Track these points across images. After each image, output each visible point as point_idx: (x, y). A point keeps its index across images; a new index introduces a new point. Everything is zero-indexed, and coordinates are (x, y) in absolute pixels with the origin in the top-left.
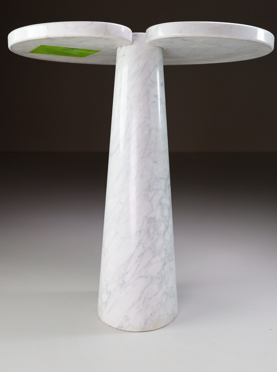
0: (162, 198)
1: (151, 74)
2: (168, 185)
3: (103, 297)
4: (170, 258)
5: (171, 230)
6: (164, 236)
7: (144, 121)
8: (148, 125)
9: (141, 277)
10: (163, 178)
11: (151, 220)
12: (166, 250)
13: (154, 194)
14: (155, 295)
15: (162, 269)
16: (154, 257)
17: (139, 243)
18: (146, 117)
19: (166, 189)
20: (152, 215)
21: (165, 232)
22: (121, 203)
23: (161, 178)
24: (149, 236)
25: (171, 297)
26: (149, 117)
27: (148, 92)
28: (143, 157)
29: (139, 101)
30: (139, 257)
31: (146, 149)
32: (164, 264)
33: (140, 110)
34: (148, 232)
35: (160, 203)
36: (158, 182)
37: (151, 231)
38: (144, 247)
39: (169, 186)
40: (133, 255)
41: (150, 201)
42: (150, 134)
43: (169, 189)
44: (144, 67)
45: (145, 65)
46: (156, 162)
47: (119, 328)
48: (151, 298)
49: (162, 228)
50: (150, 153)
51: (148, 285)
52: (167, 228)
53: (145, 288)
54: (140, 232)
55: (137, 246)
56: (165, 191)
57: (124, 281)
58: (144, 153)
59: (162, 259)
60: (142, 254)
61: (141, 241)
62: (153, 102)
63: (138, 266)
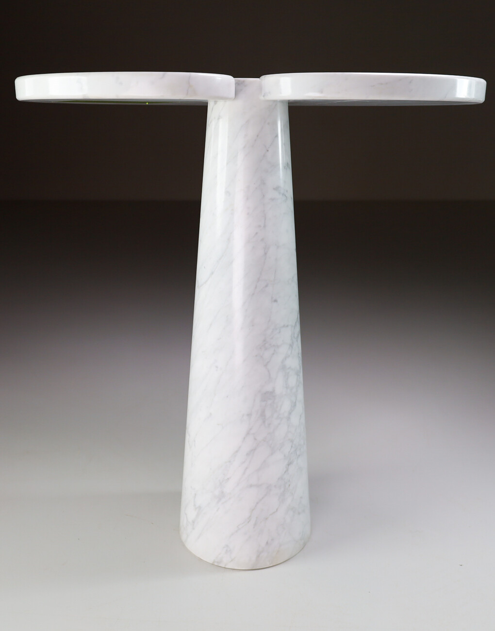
0: (286, 358)
1: (268, 151)
2: (296, 335)
3: (188, 513)
4: (298, 453)
5: (300, 408)
6: (288, 419)
7: (257, 233)
8: (262, 240)
9: (251, 486)
10: (287, 326)
11: (268, 396)
12: (292, 441)
13: (273, 354)
14: (274, 513)
15: (285, 472)
16: (272, 454)
17: (248, 433)
18: (260, 226)
19: (293, 343)
20: (269, 388)
21: (290, 413)
22: (217, 367)
23: (284, 326)
24: (264, 422)
25: (299, 513)
26: (265, 226)
27: (263, 182)
28: (253, 294)
29: (247, 199)
30: (248, 454)
31: (259, 280)
32: (289, 465)
33: (248, 214)
34: (263, 414)
35: (283, 368)
36: (280, 332)
37: (268, 413)
38: (255, 439)
39: (298, 337)
40: (237, 452)
41: (266, 365)
42: (266, 254)
43: (297, 341)
44: (255, 140)
45: (258, 136)
46: (276, 301)
47: (216, 564)
48: (267, 519)
49: (286, 406)
50: (267, 286)
51: (263, 498)
52: (294, 405)
53: (257, 503)
54: (249, 415)
55: (244, 438)
56: (291, 346)
57: (223, 492)
58: (256, 287)
59: (285, 456)
60: (253, 451)
61: (251, 429)
62: (272, 199)
63: (247, 468)
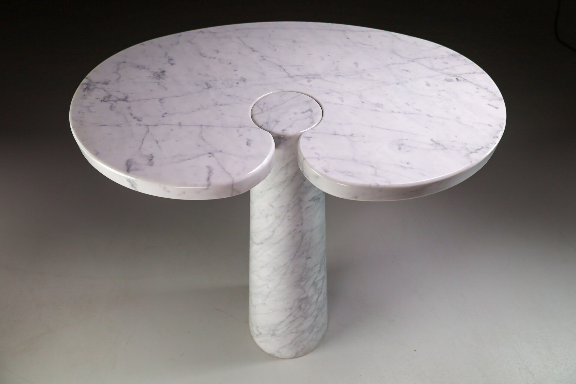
0: (316, 279)
6: (317, 302)
7: (295, 229)
8: (300, 232)
9: (292, 333)
11: (303, 300)
12: (319, 309)
13: (307, 281)
16: (305, 320)
17: (290, 315)
18: (298, 225)
20: (304, 296)
21: (317, 299)
22: (268, 287)
24: (300, 309)
26: (302, 224)
27: (301, 200)
28: (293, 259)
29: (288, 211)
30: (290, 323)
31: (297, 252)
33: (289, 219)
34: (300, 307)
37: (303, 306)
38: (294, 317)
40: (283, 321)
41: (302, 288)
42: (302, 238)
45: (296, 173)
50: (303, 253)
51: (299, 336)
53: (296, 338)
54: (291, 309)
55: (288, 317)
58: (295, 255)
60: (293, 321)
62: (307, 208)
63: (289, 327)
